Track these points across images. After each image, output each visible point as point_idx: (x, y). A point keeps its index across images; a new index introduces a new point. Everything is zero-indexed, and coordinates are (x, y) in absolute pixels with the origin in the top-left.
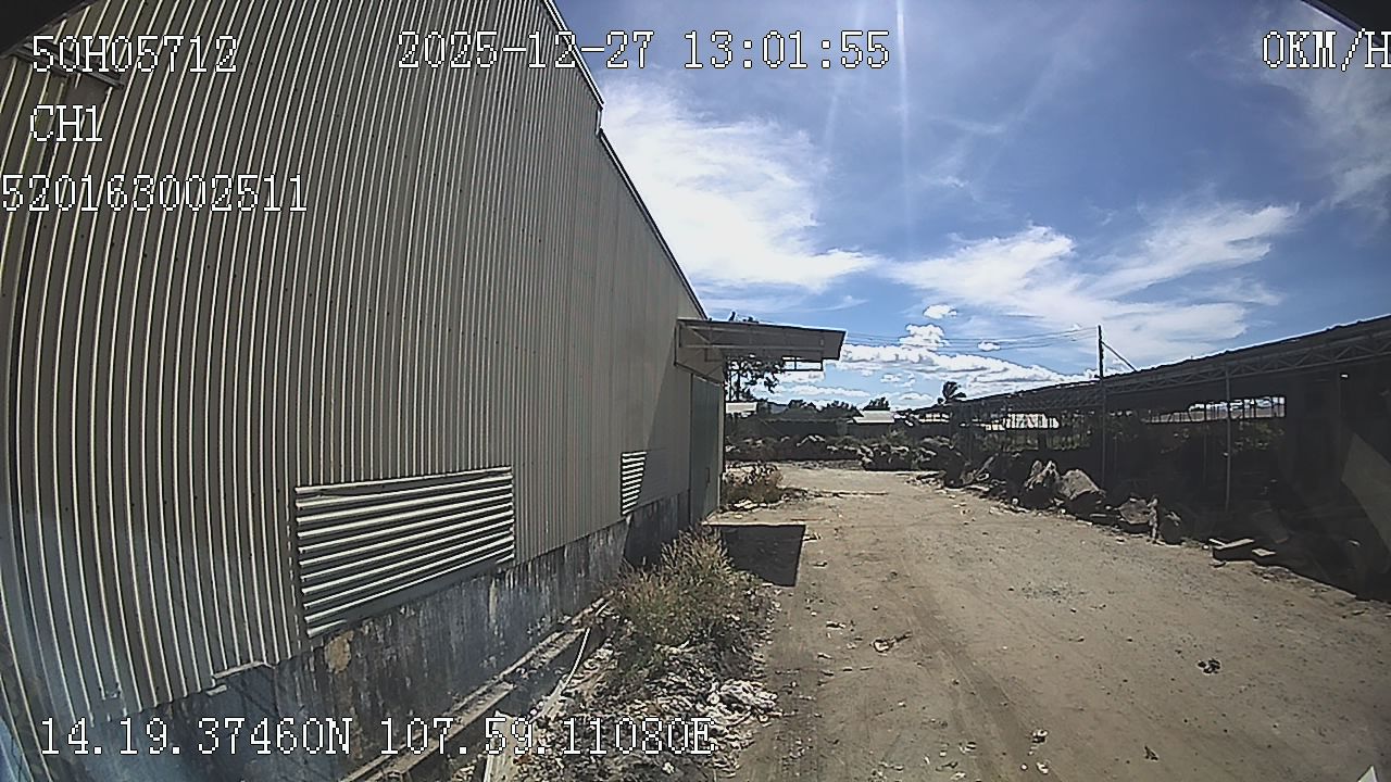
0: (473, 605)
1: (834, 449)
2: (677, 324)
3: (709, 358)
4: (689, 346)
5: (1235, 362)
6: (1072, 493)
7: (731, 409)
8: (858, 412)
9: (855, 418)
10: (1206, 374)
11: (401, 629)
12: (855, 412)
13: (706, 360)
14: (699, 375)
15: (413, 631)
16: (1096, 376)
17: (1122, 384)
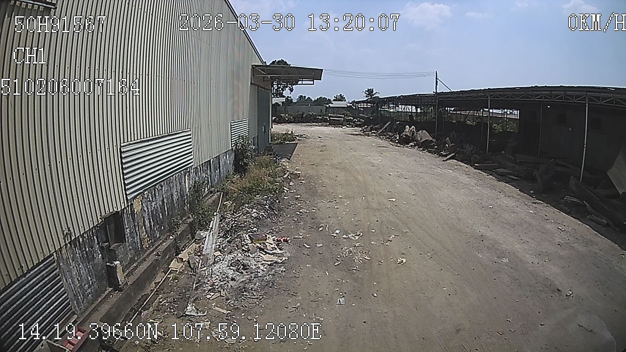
0: (180, 184)
1: (320, 118)
2: (252, 67)
3: (265, 80)
4: (257, 76)
5: (493, 93)
6: (421, 139)
7: (275, 100)
8: (331, 101)
9: (330, 105)
10: (480, 96)
11: (157, 195)
12: (330, 101)
13: (264, 81)
14: (261, 87)
15: (161, 196)
16: (434, 92)
17: (445, 96)
